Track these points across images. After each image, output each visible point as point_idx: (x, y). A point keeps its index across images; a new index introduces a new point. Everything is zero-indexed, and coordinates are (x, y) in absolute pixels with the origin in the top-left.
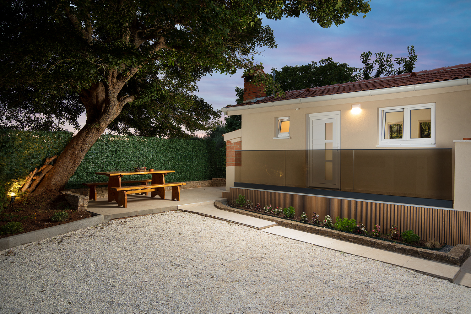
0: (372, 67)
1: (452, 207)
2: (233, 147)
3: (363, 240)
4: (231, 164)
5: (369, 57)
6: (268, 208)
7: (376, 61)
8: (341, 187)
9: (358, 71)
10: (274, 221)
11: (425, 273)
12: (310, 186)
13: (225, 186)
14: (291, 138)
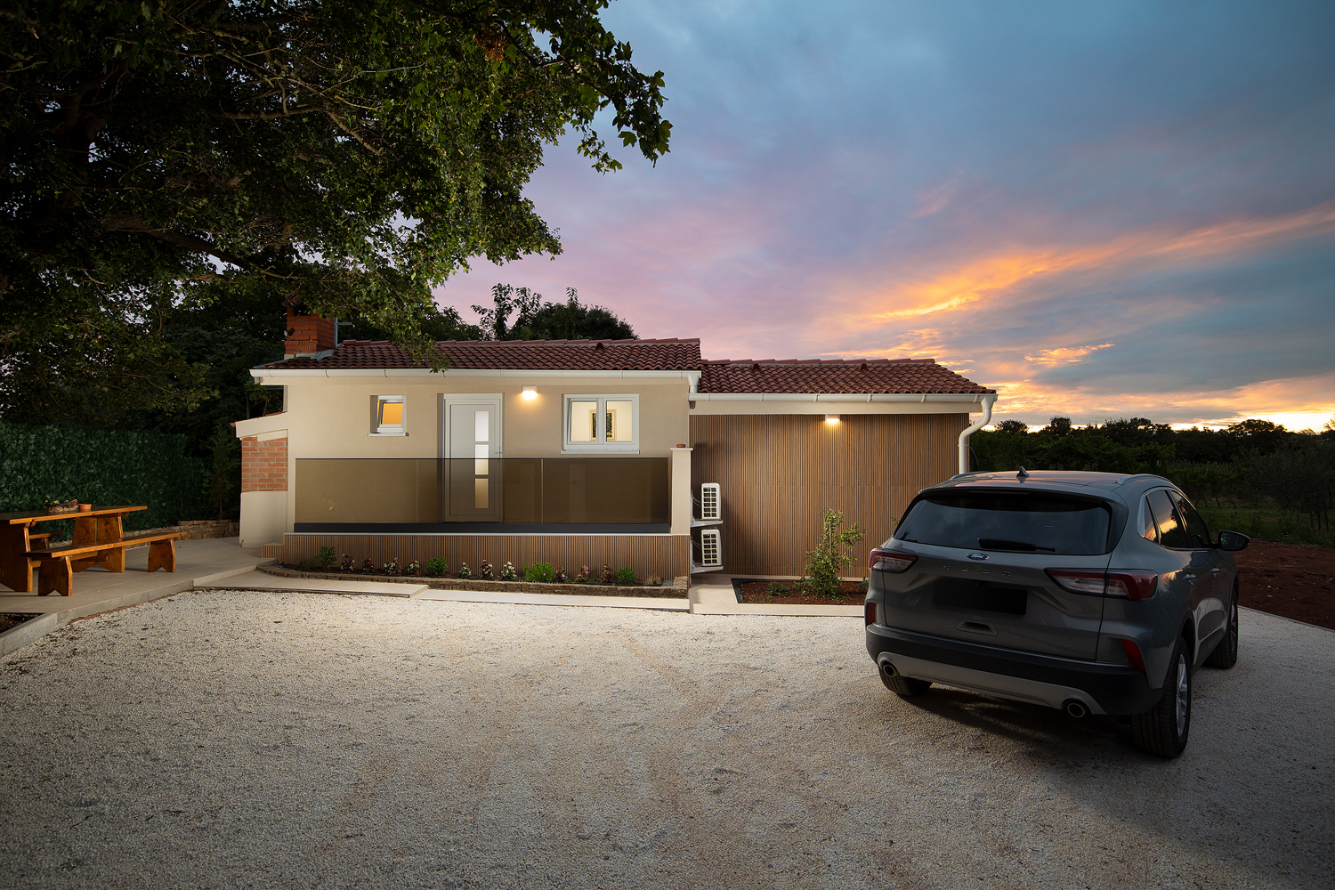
0: (510, 309)
1: (668, 532)
2: (261, 449)
3: (575, 588)
4: (256, 486)
5: (509, 294)
6: (393, 565)
7: (517, 301)
8: (504, 519)
9: (486, 314)
10: (423, 582)
11: (662, 610)
12: (446, 520)
13: (239, 535)
14: (407, 435)
